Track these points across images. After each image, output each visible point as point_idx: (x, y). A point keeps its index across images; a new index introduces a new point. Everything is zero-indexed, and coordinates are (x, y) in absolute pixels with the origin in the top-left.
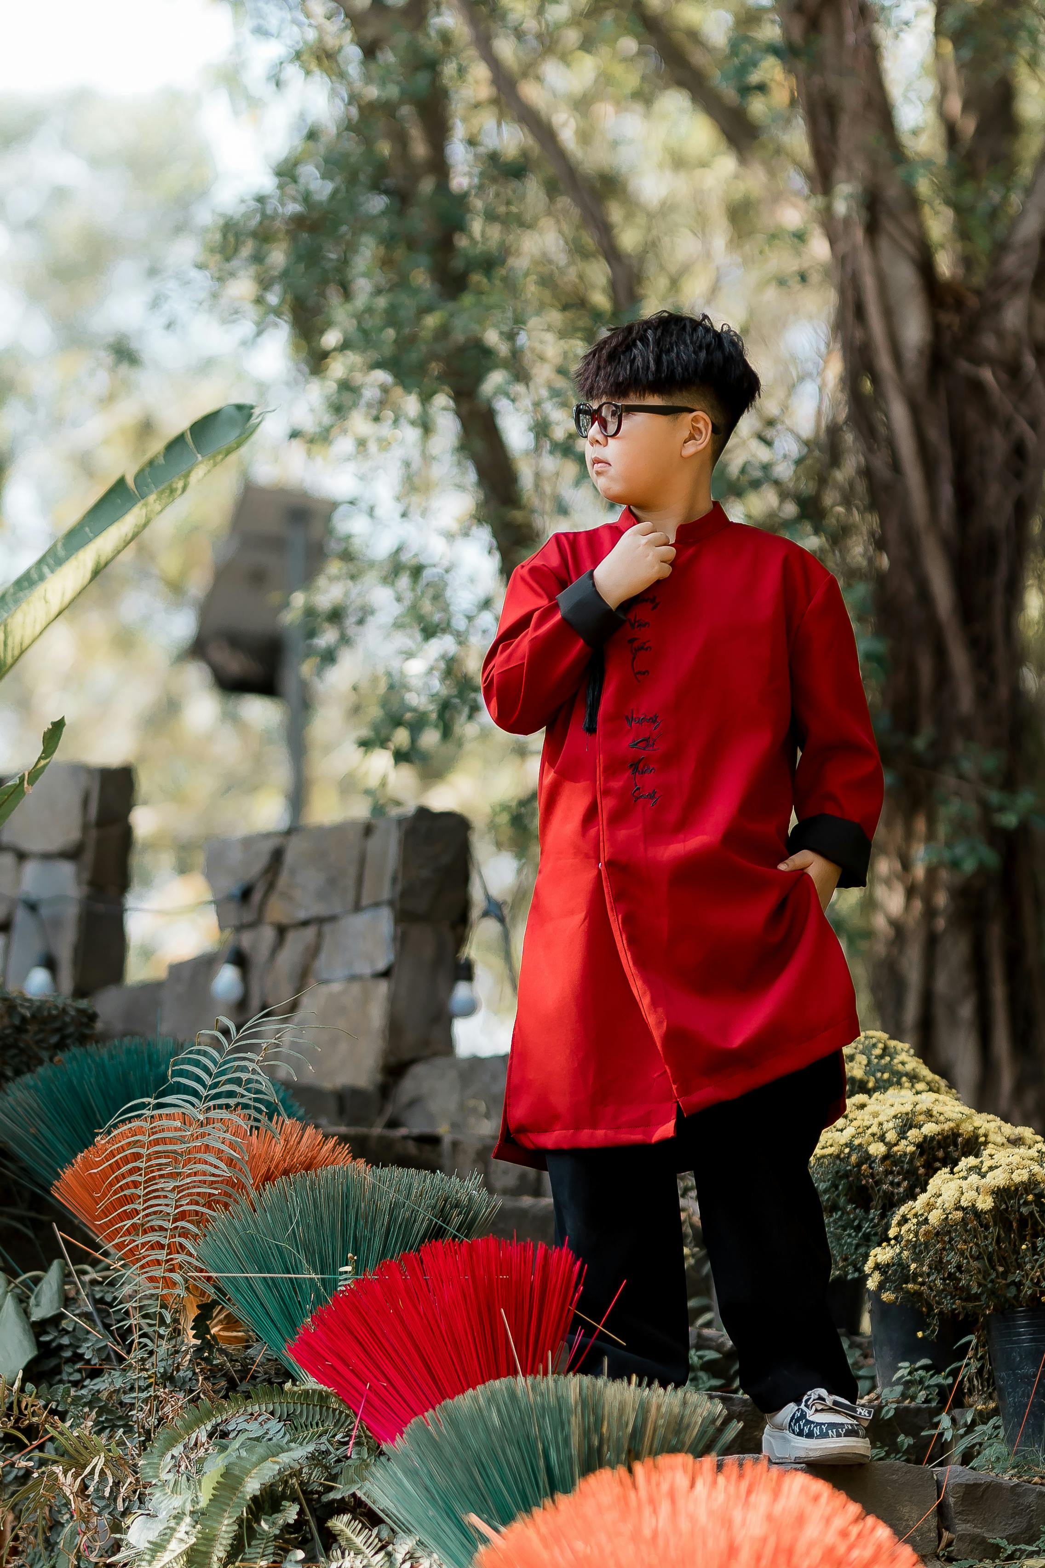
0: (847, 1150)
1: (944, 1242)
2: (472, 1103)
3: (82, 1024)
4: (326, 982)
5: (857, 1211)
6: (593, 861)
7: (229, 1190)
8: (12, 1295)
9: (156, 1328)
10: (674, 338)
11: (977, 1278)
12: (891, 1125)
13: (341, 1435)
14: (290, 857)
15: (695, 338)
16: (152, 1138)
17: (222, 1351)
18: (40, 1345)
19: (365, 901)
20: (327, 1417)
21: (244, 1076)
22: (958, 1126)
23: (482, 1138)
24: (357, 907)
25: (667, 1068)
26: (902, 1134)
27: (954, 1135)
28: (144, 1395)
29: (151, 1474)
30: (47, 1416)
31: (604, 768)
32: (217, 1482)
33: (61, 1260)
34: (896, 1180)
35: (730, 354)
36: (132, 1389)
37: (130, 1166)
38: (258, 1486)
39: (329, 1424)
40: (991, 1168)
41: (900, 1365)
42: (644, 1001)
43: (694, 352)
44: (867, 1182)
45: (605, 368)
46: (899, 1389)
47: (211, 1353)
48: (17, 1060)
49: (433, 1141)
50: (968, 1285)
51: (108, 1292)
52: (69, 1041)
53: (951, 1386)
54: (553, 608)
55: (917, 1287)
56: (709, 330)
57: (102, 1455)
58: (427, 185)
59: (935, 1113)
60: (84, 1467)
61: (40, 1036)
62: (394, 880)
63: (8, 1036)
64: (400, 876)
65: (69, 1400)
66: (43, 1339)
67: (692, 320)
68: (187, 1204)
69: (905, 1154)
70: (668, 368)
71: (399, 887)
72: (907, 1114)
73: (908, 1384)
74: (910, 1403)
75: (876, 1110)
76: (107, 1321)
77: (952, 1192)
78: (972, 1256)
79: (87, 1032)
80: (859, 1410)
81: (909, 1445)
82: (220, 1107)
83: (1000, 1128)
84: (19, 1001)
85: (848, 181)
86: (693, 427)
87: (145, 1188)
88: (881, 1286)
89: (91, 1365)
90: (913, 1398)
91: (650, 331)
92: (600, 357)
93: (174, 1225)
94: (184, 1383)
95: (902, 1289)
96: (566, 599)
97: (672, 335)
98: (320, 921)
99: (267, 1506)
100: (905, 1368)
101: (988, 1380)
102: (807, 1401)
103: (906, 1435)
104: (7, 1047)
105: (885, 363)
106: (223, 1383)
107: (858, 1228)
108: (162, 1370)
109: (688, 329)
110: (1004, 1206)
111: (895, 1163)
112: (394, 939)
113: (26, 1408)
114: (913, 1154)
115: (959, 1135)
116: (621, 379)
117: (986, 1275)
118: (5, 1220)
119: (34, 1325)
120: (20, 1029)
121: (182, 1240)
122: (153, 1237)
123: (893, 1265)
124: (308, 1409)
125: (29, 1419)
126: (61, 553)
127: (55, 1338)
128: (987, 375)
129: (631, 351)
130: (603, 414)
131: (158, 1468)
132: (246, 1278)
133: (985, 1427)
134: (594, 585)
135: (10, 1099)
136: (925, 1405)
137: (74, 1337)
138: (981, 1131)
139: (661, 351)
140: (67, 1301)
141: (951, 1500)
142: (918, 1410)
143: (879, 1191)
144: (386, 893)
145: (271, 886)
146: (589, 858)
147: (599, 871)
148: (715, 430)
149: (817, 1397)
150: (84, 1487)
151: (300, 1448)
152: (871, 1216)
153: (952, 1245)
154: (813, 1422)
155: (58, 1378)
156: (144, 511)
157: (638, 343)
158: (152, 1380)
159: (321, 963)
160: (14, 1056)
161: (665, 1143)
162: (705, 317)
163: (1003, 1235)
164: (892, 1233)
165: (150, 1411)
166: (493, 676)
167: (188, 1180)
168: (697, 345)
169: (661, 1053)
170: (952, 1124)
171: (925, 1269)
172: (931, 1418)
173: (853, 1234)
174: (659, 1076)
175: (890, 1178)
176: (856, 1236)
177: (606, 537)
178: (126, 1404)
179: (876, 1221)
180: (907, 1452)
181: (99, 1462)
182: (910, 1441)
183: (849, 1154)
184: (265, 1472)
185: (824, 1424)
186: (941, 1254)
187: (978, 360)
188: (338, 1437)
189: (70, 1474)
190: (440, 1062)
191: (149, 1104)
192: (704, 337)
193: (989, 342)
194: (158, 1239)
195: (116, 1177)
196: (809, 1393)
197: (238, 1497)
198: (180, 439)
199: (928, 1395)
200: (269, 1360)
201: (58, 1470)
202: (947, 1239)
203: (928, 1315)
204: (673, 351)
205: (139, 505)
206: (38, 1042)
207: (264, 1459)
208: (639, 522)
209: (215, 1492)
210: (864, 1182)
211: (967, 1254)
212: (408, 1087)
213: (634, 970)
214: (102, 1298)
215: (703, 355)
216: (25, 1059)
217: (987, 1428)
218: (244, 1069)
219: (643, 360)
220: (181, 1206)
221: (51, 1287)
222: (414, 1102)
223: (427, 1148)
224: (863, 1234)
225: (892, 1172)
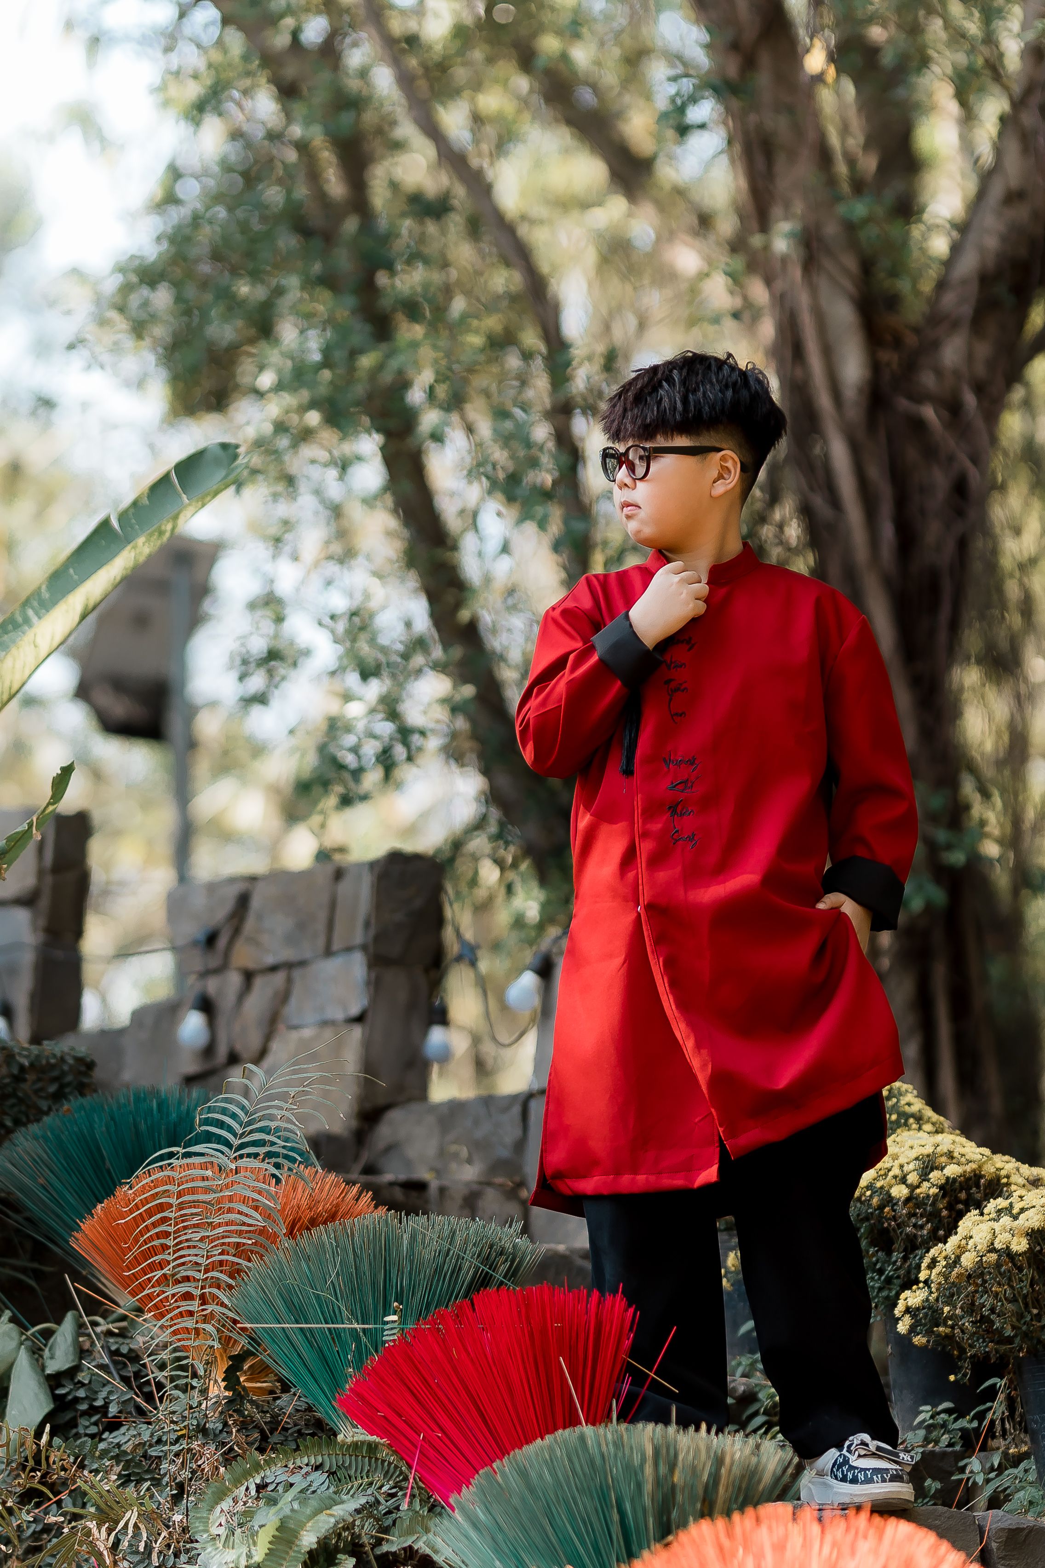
0: (868, 1193)
1: (977, 1285)
2: (454, 1148)
3: (80, 1073)
4: (296, 1027)
5: (880, 1254)
6: (632, 904)
7: (261, 1239)
8: (26, 1348)
9: (189, 1380)
10: (700, 377)
11: (1012, 1321)
12: (911, 1166)
13: (388, 1487)
14: (256, 903)
15: (721, 376)
16: (181, 1188)
17: (252, 1402)
18: (56, 1398)
19: (336, 946)
20: (376, 1469)
21: (273, 1125)
22: (980, 1167)
23: (468, 1184)
24: (328, 952)
25: (713, 1110)
26: (924, 1176)
27: (976, 1176)
28: (176, 1448)
29: (200, 1528)
30: (76, 1471)
31: (642, 810)
32: (273, 1536)
33: (75, 1312)
34: (920, 1223)
35: (757, 392)
36: (159, 1441)
37: (159, 1216)
38: (315, 1540)
39: (378, 1477)
40: (1022, 1210)
41: (921, 1408)
42: (688, 1045)
43: (721, 391)
44: (889, 1225)
45: (631, 410)
46: (922, 1433)
47: (242, 1404)
48: (16, 1109)
49: (419, 1187)
50: (1003, 1327)
51: (123, 1343)
52: (67, 1090)
53: (977, 1430)
54: (590, 649)
55: (948, 1330)
56: (734, 368)
57: (135, 1509)
58: (351, 225)
59: (956, 1154)
60: (117, 1522)
61: (39, 1085)
62: (367, 924)
63: (6, 1085)
64: (373, 921)
65: (97, 1454)
66: (58, 1392)
67: (716, 359)
68: (220, 1254)
69: (928, 1196)
70: (695, 407)
71: (372, 932)
72: (928, 1156)
73: (930, 1428)
74: (933, 1447)
75: (895, 1151)
76: (124, 1373)
77: (984, 1234)
78: (1006, 1299)
79: (86, 1080)
80: (902, 1455)
81: (936, 1490)
82: (249, 1155)
83: (1018, 1169)
84: (16, 1050)
85: (786, 218)
86: (722, 466)
87: (175, 1239)
88: (912, 1329)
89: (108, 1418)
90: (937, 1442)
91: (675, 371)
92: (626, 399)
93: (206, 1276)
94: (215, 1435)
95: (933, 1332)
96: (602, 641)
97: (697, 374)
98: (290, 966)
99: (322, 1560)
100: (927, 1412)
101: (1020, 1423)
102: (849, 1446)
103: (934, 1479)
104: (6, 1097)
105: (824, 401)
106: (257, 1435)
107: (881, 1272)
108: (195, 1422)
109: (714, 368)
110: (1038, 1248)
111: (918, 1206)
112: (368, 983)
113: (54, 1463)
114: (936, 1195)
115: (981, 1176)
116: (648, 420)
117: (1020, 1316)
118: (8, 1271)
119: (49, 1378)
120: (18, 1079)
121: (215, 1291)
122: (182, 1288)
123: (924, 1308)
124: (356, 1461)
125: (57, 1474)
126: (46, 595)
127: (71, 1390)
128: (929, 413)
129: (658, 392)
130: (630, 458)
131: (208, 1522)
132: (283, 1328)
133: (1015, 1471)
134: (631, 626)
135: (19, 1149)
136: (951, 1449)
137: (90, 1389)
138: (1003, 1173)
139: (687, 391)
140: (82, 1353)
141: (994, 1545)
142: (944, 1454)
143: (901, 1233)
144: (359, 937)
145: (237, 931)
146: (627, 901)
147: (639, 914)
148: (743, 469)
149: (859, 1442)
150: (117, 1543)
151: (352, 1501)
152: (894, 1259)
153: (986, 1288)
154: (857, 1468)
155: (74, 1431)
156: (133, 554)
157: (664, 383)
158: (183, 1432)
159: (291, 1009)
160: (13, 1106)
161: (708, 1187)
162: (730, 355)
163: (1037, 1277)
164: (922, 1276)
165: (183, 1463)
166: (529, 719)
167: (221, 1230)
168: (724, 383)
169: (707, 1096)
170: (974, 1166)
171: (958, 1311)
172: (957, 1462)
173: (876, 1278)
174: (700, 1121)
175: (913, 1220)
176: (879, 1279)
177: (637, 579)
178: (151, 1456)
179: (899, 1264)
180: (933, 1497)
181: (132, 1516)
182: (938, 1485)
183: (871, 1196)
184: (320, 1525)
185: (868, 1469)
186: (974, 1296)
187: (919, 398)
188: (384, 1489)
189: (104, 1529)
190: (416, 1107)
191: (178, 1152)
192: (730, 376)
193: (928, 380)
194: (187, 1289)
195: (146, 1226)
196: (851, 1438)
197: (295, 1551)
198: (165, 479)
199: (951, 1439)
200: (297, 1411)
201: (92, 1525)
202: (979, 1281)
203: (959, 1358)
204: (699, 391)
205: (129, 547)
206: (36, 1092)
207: (318, 1512)
208: (669, 563)
209: (271, 1546)
210: (886, 1225)
211: (1001, 1296)
212: (385, 1132)
213: (677, 1014)
214: (118, 1350)
215: (729, 393)
216: (23, 1108)
217: (1018, 1471)
218: (271, 1118)
219: (670, 400)
220: (212, 1256)
221: (66, 1340)
222: (390, 1148)
223: (414, 1194)
224: (885, 1279)
225: (915, 1215)
